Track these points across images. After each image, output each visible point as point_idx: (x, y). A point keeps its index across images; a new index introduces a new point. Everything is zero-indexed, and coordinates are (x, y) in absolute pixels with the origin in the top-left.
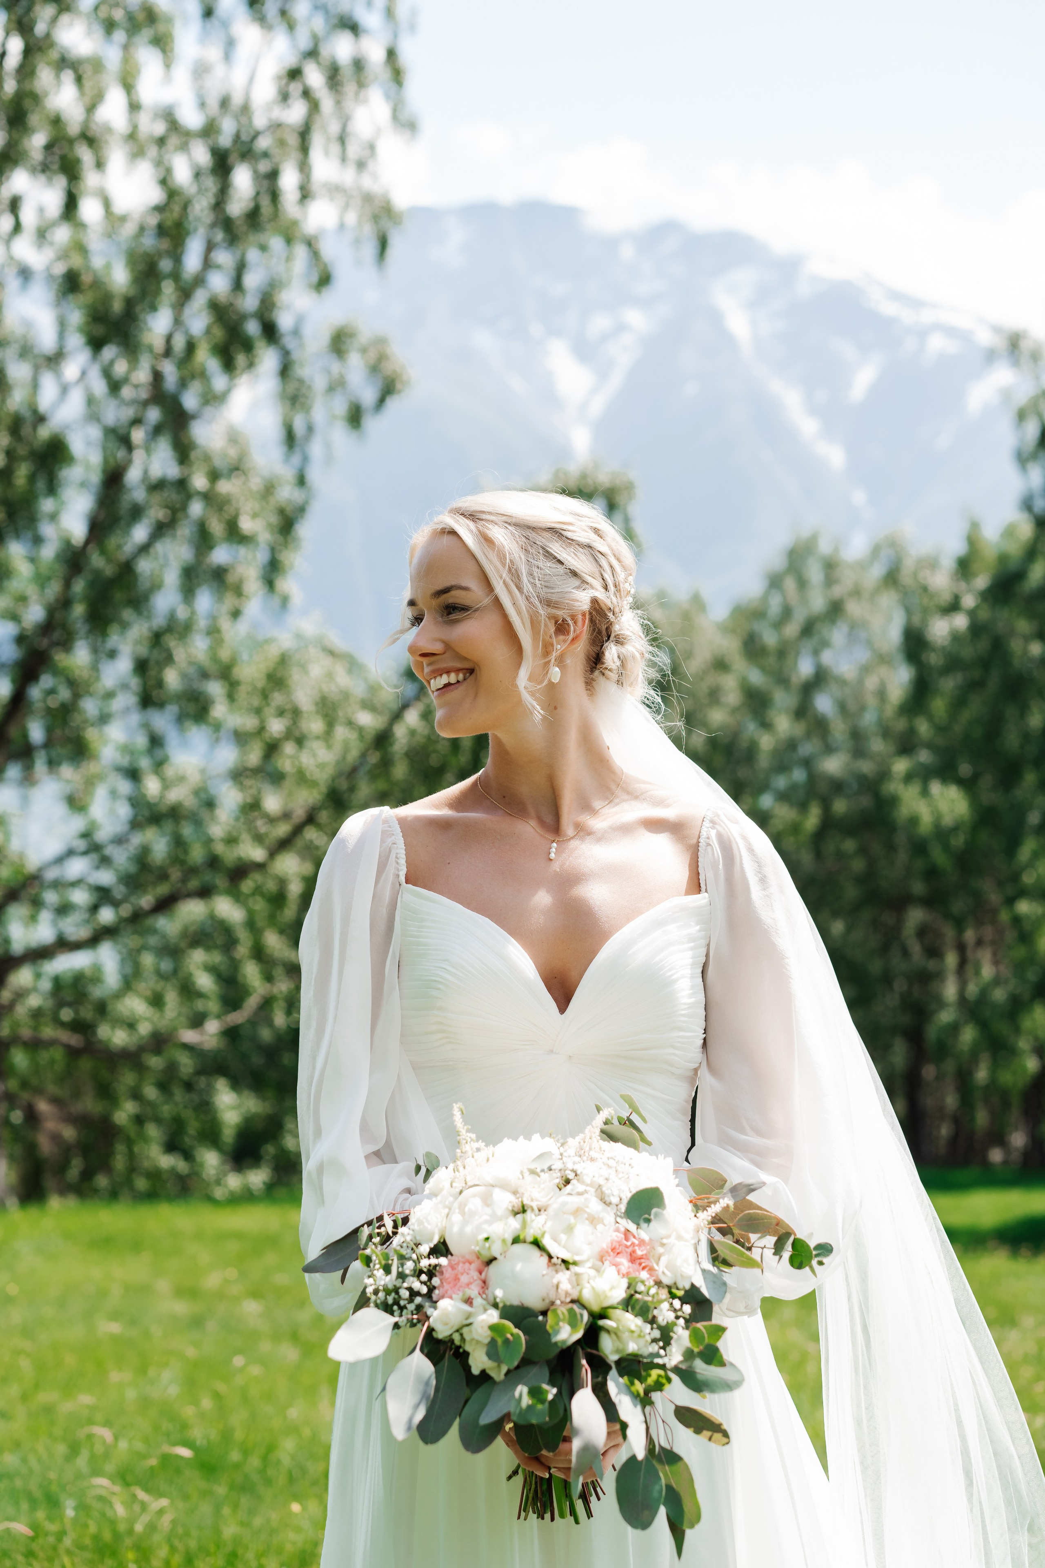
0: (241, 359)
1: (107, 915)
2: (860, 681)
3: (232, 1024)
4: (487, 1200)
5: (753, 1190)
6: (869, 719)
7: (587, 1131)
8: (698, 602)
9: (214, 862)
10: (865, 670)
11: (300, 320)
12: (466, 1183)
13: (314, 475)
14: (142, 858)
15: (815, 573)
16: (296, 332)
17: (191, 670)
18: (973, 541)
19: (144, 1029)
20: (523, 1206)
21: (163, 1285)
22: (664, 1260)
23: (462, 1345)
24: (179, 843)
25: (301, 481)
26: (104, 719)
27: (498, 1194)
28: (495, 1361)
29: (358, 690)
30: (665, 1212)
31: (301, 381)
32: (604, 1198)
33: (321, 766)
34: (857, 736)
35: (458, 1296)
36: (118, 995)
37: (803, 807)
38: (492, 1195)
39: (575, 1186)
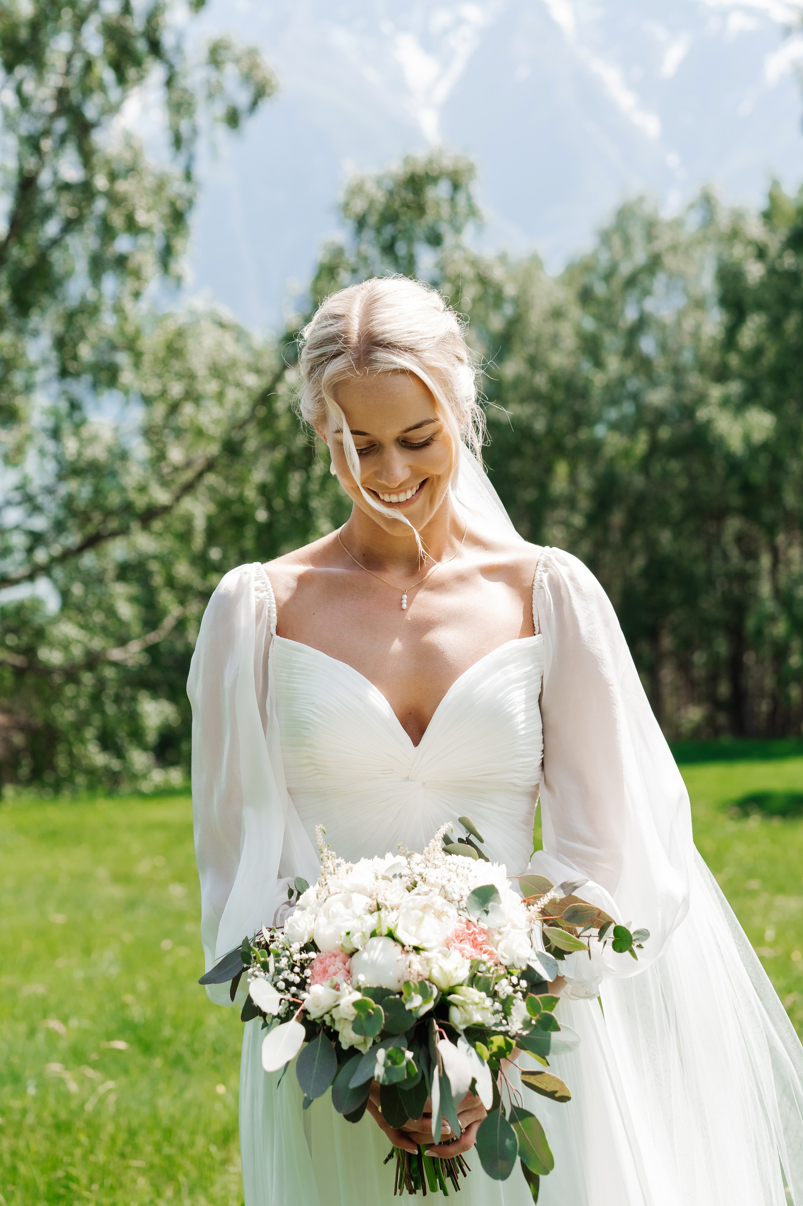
0: (131, 73)
1: (41, 556)
2: (678, 324)
3: (151, 643)
4: (347, 904)
5: (576, 888)
6: (687, 357)
7: (430, 844)
8: (536, 262)
9: (127, 508)
10: (681, 315)
11: (180, 37)
12: (329, 893)
13: (201, 170)
14: (69, 503)
15: (637, 233)
16: (178, 49)
17: (103, 345)
18: (774, 199)
19: (77, 652)
20: (378, 905)
21: (102, 872)
22: (501, 945)
23: (333, 1026)
24: (97, 491)
25: (188, 176)
26: (29, 388)
27: (356, 897)
28: (361, 1034)
29: (244, 357)
30: (501, 906)
31: (185, 90)
32: (447, 896)
33: (217, 422)
34: (677, 370)
35: (327, 983)
36: (55, 621)
37: (632, 433)
38: (352, 899)
39: (422, 887)
